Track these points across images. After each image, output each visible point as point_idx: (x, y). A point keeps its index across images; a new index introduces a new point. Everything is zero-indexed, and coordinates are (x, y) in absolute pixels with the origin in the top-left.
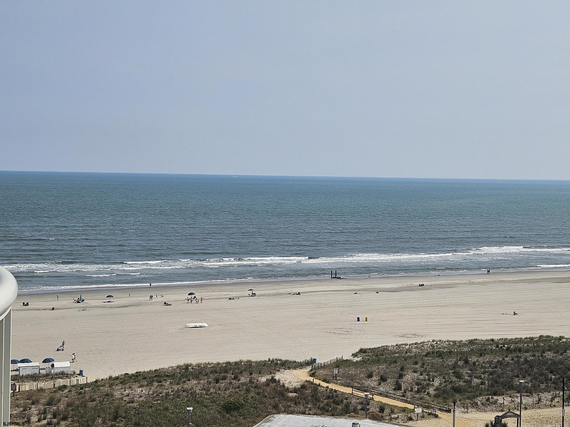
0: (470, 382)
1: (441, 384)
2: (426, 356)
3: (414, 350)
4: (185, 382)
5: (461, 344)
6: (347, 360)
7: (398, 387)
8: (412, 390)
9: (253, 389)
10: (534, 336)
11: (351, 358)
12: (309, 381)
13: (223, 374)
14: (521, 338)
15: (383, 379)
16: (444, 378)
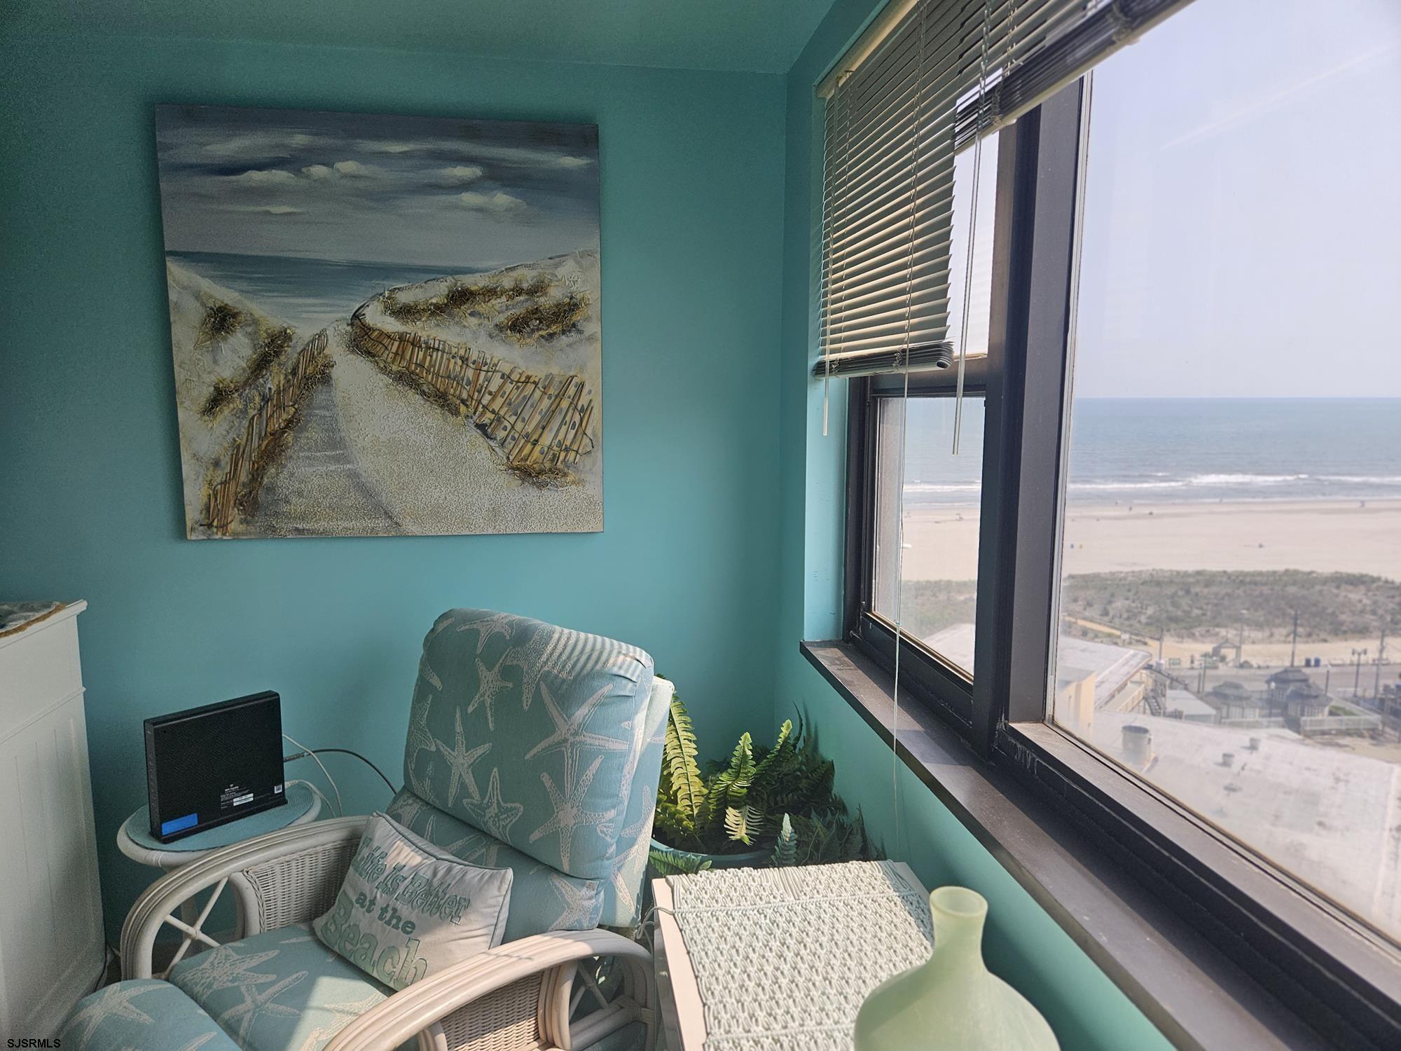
0: (1189, 612)
1: (1154, 613)
2: (1142, 584)
3: (1130, 578)
5: (1186, 574)
7: (1106, 613)
8: (1121, 617)
15: (1089, 604)
16: (1160, 606)
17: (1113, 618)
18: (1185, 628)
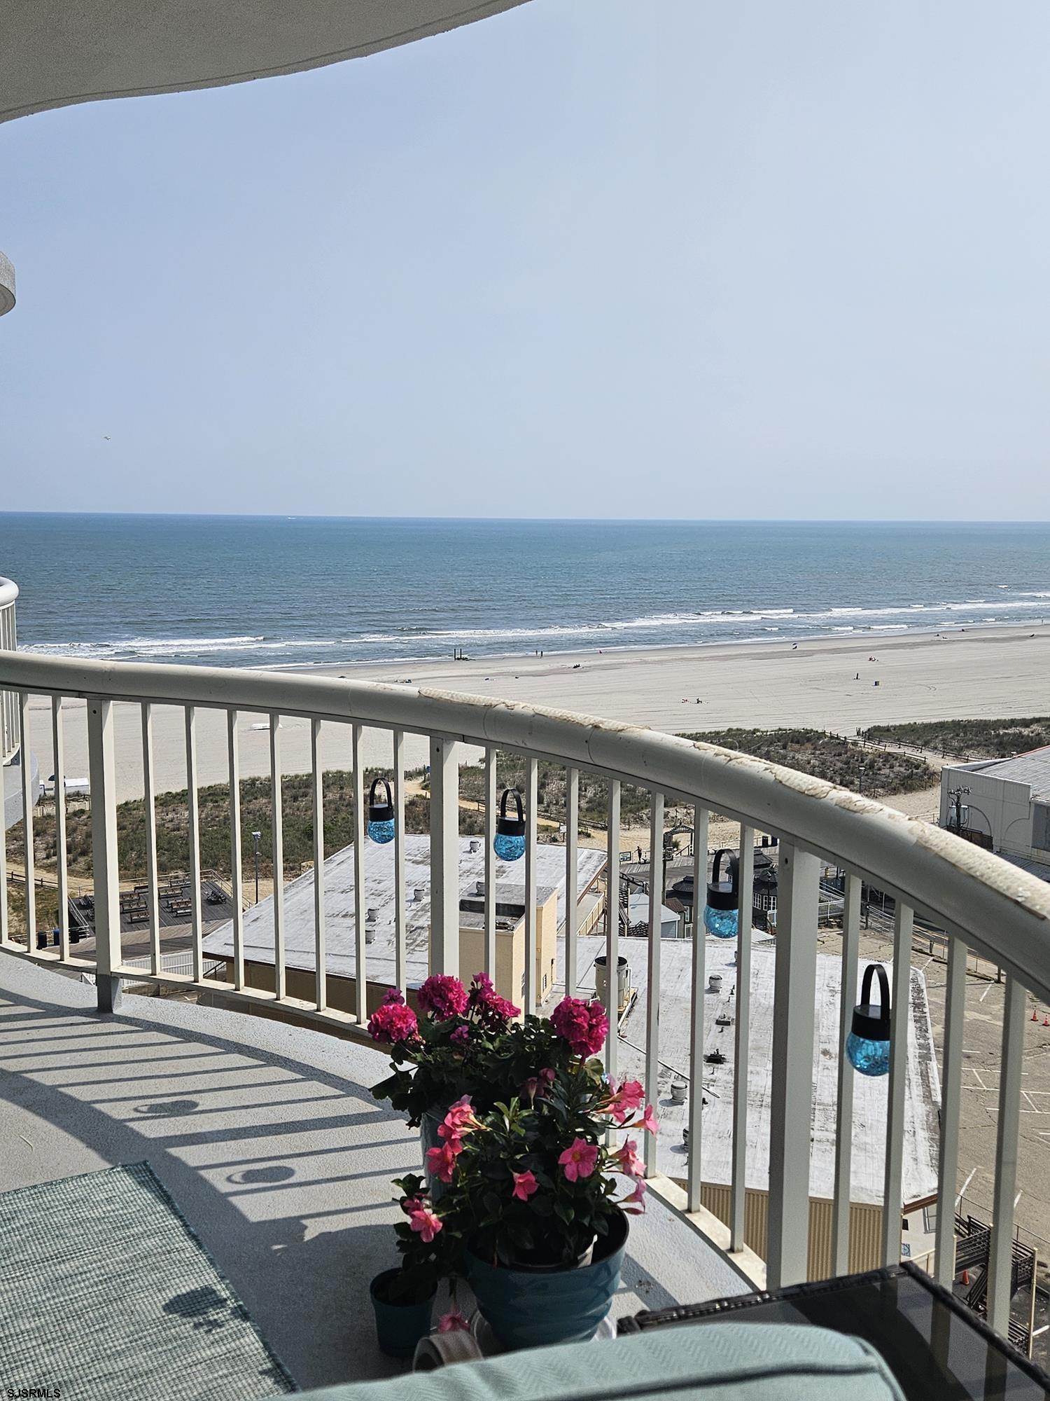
0: (634, 790)
1: (595, 794)
4: (250, 801)
6: (472, 768)
8: (557, 804)
9: (344, 808)
10: (720, 729)
11: (479, 764)
12: (421, 795)
13: (303, 790)
14: (704, 733)
17: (548, 806)
18: (630, 811)
